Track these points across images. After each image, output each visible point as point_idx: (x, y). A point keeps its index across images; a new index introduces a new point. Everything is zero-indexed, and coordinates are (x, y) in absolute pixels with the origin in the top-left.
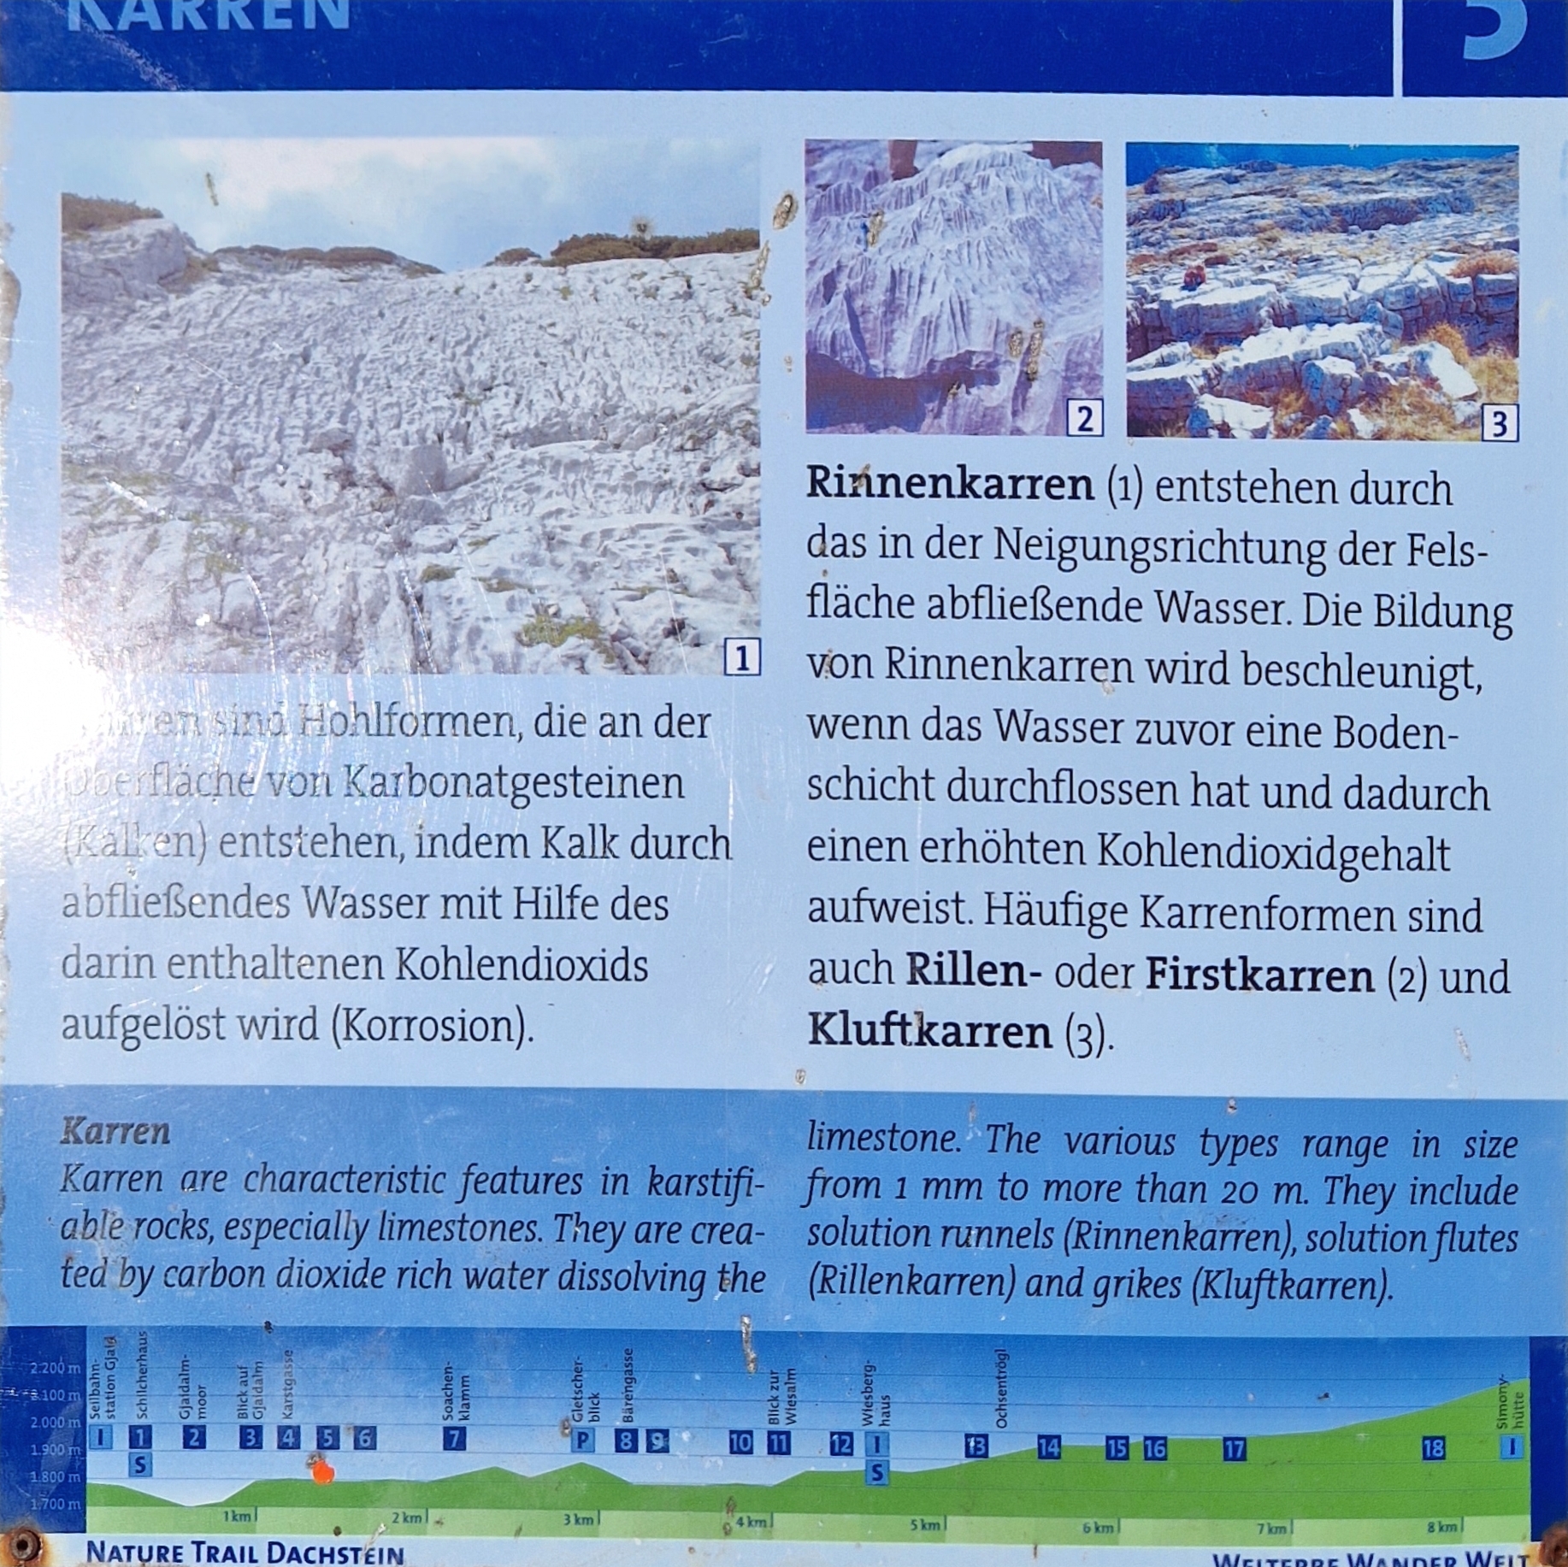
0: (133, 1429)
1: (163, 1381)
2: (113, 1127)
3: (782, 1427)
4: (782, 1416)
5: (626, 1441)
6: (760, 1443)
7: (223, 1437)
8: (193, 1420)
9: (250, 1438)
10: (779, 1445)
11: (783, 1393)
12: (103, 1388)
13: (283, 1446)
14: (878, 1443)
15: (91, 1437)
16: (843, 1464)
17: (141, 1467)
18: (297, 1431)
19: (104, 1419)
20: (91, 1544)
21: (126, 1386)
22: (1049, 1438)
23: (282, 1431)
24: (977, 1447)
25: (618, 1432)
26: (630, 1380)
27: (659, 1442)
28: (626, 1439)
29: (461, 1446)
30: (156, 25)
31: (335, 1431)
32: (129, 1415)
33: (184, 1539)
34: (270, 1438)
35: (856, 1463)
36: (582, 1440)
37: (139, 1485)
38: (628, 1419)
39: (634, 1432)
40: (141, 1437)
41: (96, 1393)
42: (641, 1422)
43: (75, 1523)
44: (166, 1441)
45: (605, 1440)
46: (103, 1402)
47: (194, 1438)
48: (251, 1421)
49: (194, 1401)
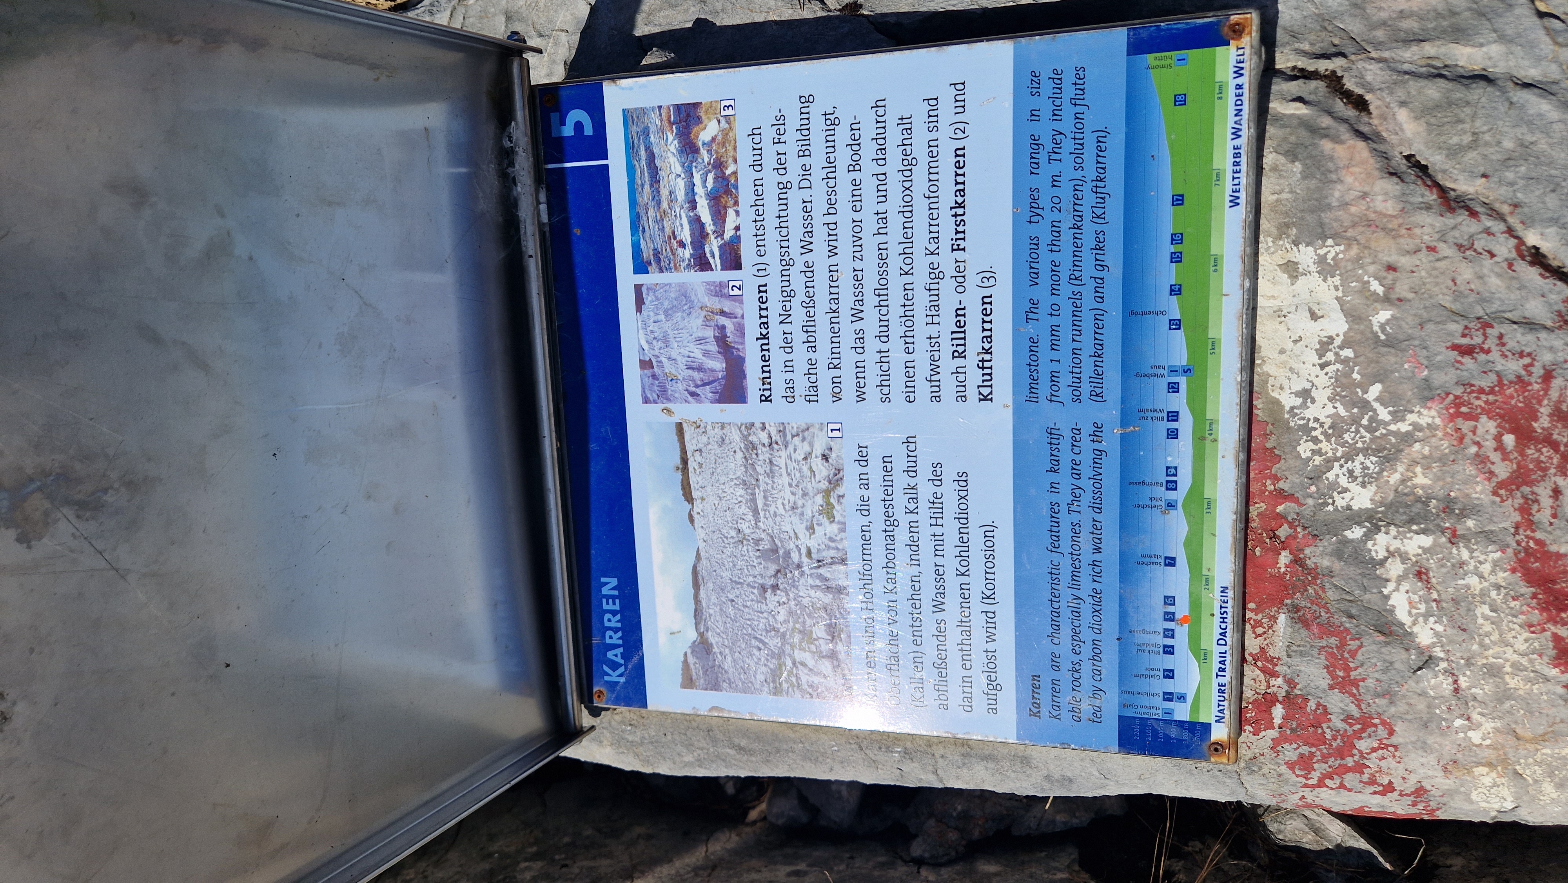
0: (1164, 700)
1: (1143, 685)
2: (1033, 697)
3: (1165, 415)
4: (1160, 415)
5: (1172, 486)
6: (1173, 425)
7: (1168, 662)
8: (1161, 674)
9: (1169, 650)
10: (1174, 416)
11: (1150, 414)
12: (1146, 710)
13: (1173, 637)
14: (1173, 371)
15: (1168, 717)
16: (1183, 387)
17: (1182, 698)
18: (1166, 630)
19: (1160, 712)
20: (1216, 721)
21: (1145, 701)
22: (1171, 290)
23: (1166, 636)
24: (1175, 324)
25: (1167, 489)
26: (1143, 483)
27: (1171, 471)
28: (1171, 485)
29: (1174, 559)
30: (621, 650)
31: (1166, 613)
32: (1158, 701)
33: (1215, 682)
34: (1169, 642)
35: (1183, 381)
36: (1171, 505)
37: (1190, 699)
38: (1161, 485)
39: (1167, 482)
40: (1168, 697)
41: (1148, 714)
42: (1163, 479)
43: (1207, 727)
44: (1170, 686)
45: (1171, 495)
46: (1152, 711)
47: (1169, 674)
48: (1161, 650)
49: (1152, 673)
